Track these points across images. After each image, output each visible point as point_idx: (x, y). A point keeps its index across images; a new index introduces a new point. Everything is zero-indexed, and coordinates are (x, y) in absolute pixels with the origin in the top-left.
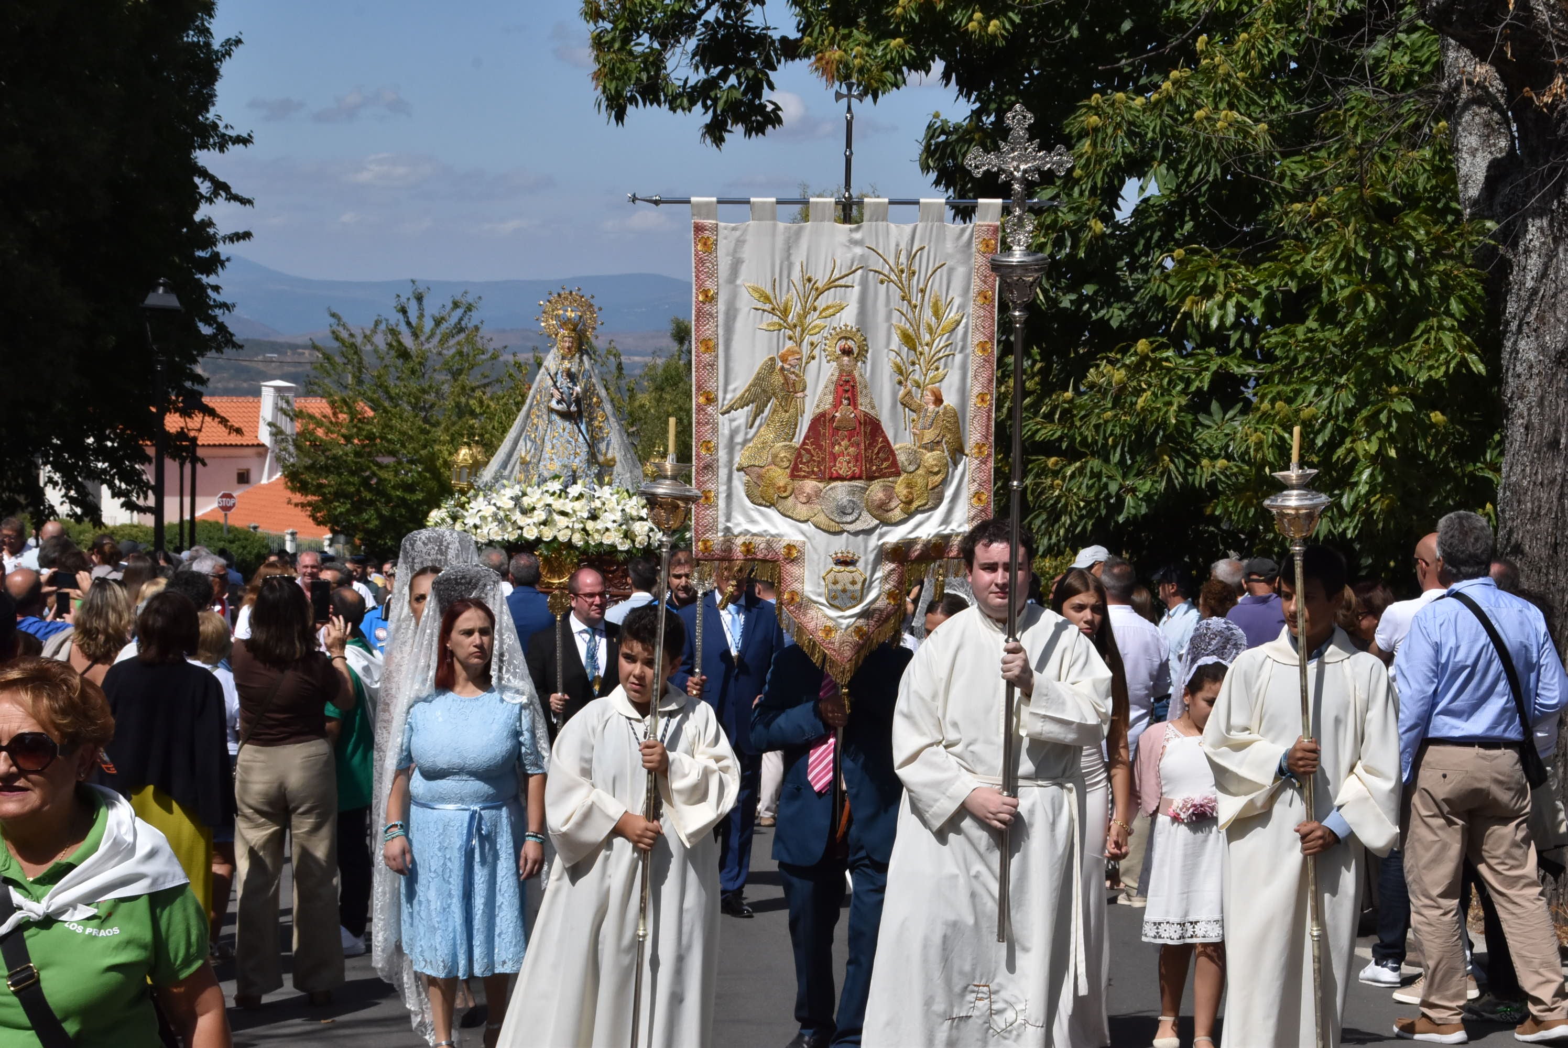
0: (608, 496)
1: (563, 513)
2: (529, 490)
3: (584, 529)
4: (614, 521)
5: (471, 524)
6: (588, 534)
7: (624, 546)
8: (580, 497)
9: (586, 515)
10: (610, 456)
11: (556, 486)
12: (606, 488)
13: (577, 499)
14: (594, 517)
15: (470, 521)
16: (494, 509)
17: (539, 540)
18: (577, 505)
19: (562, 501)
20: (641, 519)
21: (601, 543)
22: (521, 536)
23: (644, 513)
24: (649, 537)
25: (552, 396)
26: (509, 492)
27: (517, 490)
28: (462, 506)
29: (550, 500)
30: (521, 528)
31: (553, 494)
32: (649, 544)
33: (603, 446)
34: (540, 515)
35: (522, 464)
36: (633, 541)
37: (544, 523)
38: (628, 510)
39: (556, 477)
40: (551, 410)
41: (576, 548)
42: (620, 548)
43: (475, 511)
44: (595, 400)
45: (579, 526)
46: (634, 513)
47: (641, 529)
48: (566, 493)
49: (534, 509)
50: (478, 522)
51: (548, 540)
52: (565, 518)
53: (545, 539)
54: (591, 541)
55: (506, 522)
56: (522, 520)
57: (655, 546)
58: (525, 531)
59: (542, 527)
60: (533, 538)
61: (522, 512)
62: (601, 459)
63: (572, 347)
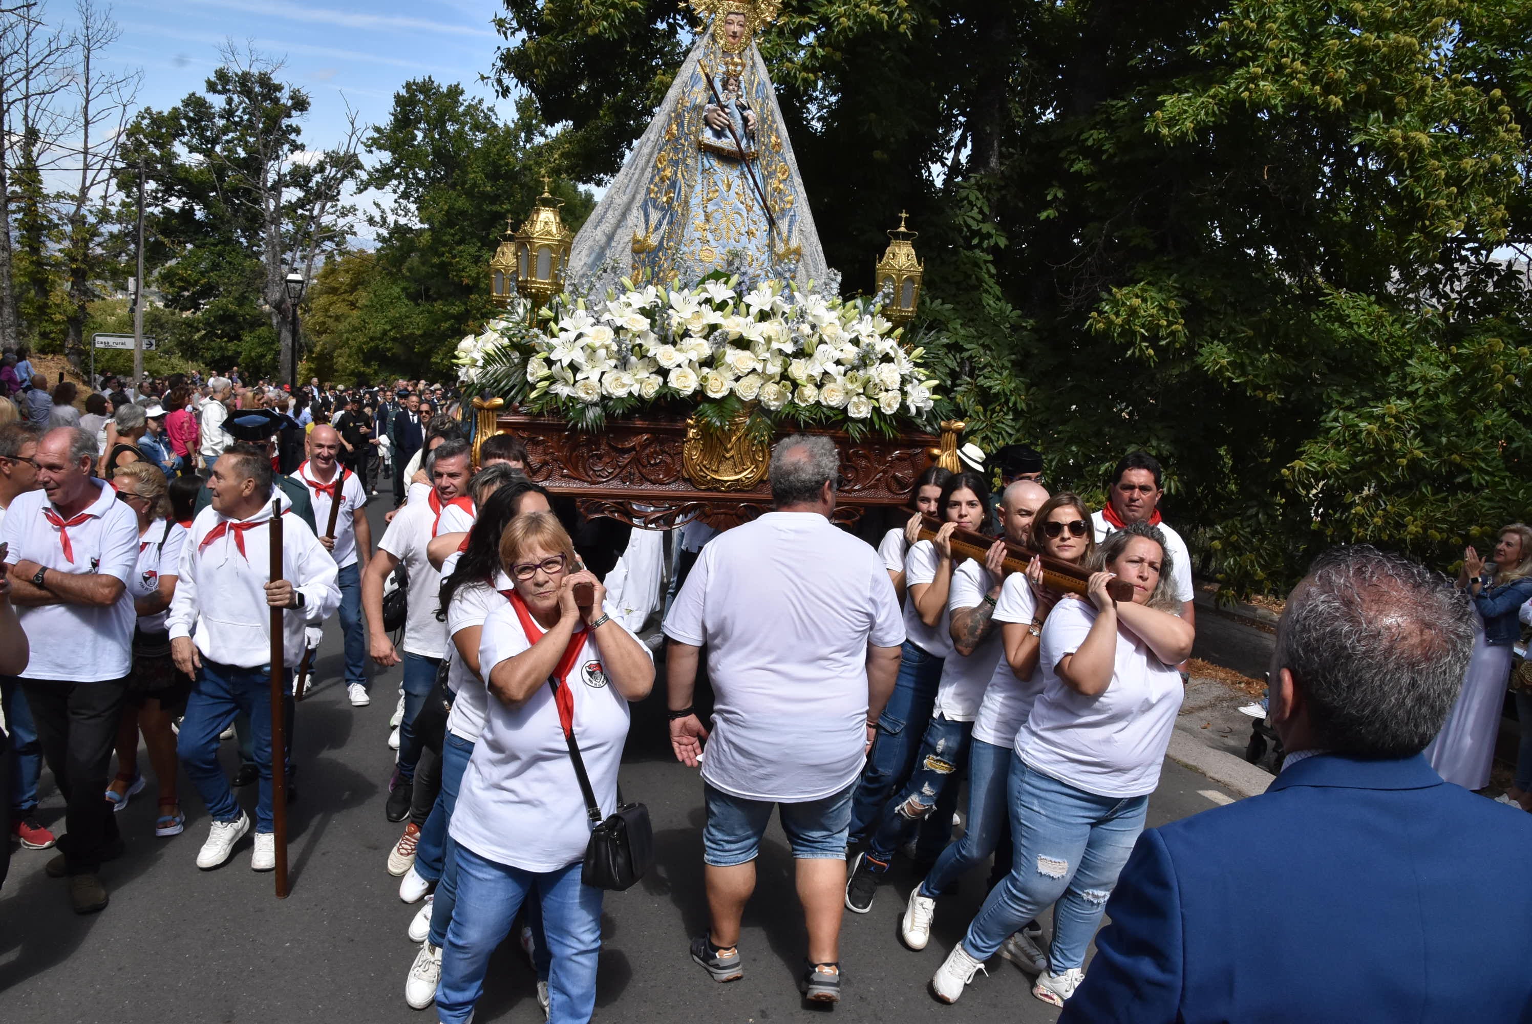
1: (742, 343)
2: (674, 298)
3: (784, 376)
4: (838, 362)
5: (566, 363)
6: (795, 385)
7: (861, 410)
8: (770, 313)
9: (789, 348)
10: (794, 243)
11: (720, 291)
13: (764, 316)
14: (801, 353)
15: (561, 359)
16: (608, 332)
17: (700, 395)
18: (770, 328)
19: (738, 319)
20: (887, 358)
21: (818, 403)
22: (665, 388)
23: (888, 346)
24: (904, 393)
25: (706, 122)
26: (634, 301)
27: (649, 296)
28: (544, 325)
29: (715, 317)
30: (664, 373)
31: (721, 306)
32: (904, 407)
33: (783, 226)
34: (700, 348)
35: (635, 252)
36: (876, 402)
37: (710, 362)
38: (861, 341)
39: (716, 276)
40: (701, 149)
41: (766, 412)
42: (853, 413)
43: (572, 335)
44: (773, 139)
45: (774, 368)
46: (874, 347)
47: (889, 378)
48: (745, 305)
49: (686, 334)
50: (579, 357)
51: (718, 396)
52: (747, 353)
53: (711, 395)
54: (796, 401)
55: (633, 359)
56: (666, 355)
57: (913, 410)
58: (672, 377)
59: (705, 370)
60: (689, 391)
61: (664, 340)
62: (780, 248)
63: (742, 34)
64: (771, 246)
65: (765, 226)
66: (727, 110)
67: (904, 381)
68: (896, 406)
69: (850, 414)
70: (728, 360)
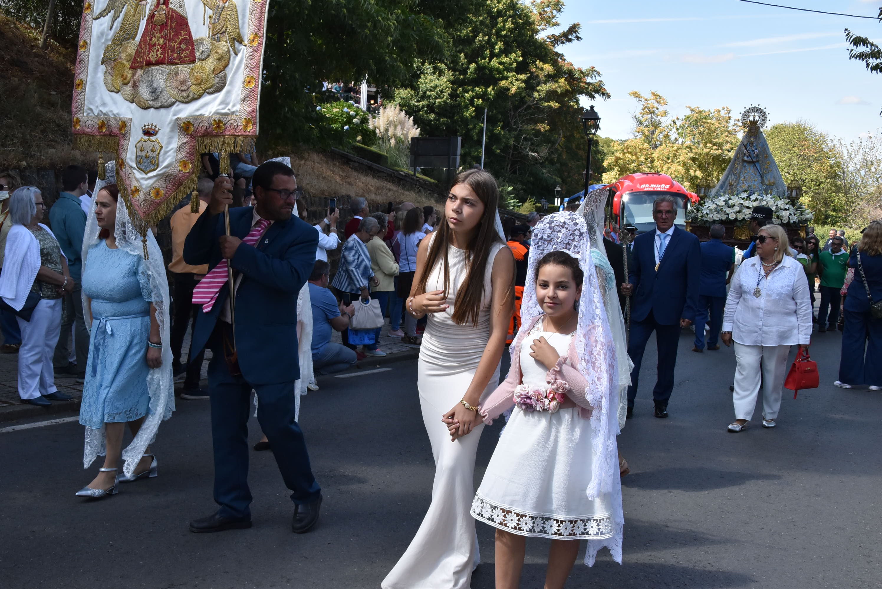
0: (769, 199)
8: (756, 200)
10: (772, 181)
11: (745, 195)
12: (769, 195)
15: (705, 212)
16: (715, 206)
17: (736, 219)
19: (747, 202)
20: (785, 209)
22: (728, 218)
25: (745, 154)
26: (723, 198)
27: (726, 197)
29: (742, 202)
30: (728, 214)
31: (744, 199)
32: (789, 221)
33: (768, 177)
34: (737, 208)
35: (730, 186)
36: (781, 220)
37: (739, 212)
38: (779, 206)
39: (745, 191)
40: (744, 161)
43: (707, 207)
44: (765, 155)
46: (782, 207)
47: (785, 214)
48: (750, 198)
49: (734, 205)
50: (708, 211)
52: (749, 210)
53: (739, 219)
55: (721, 212)
56: (729, 211)
57: (792, 221)
58: (730, 215)
60: (733, 219)
61: (729, 207)
62: (767, 182)
64: (762, 183)
65: (760, 178)
66: (749, 152)
67: (790, 214)
68: (787, 221)
70: (743, 211)
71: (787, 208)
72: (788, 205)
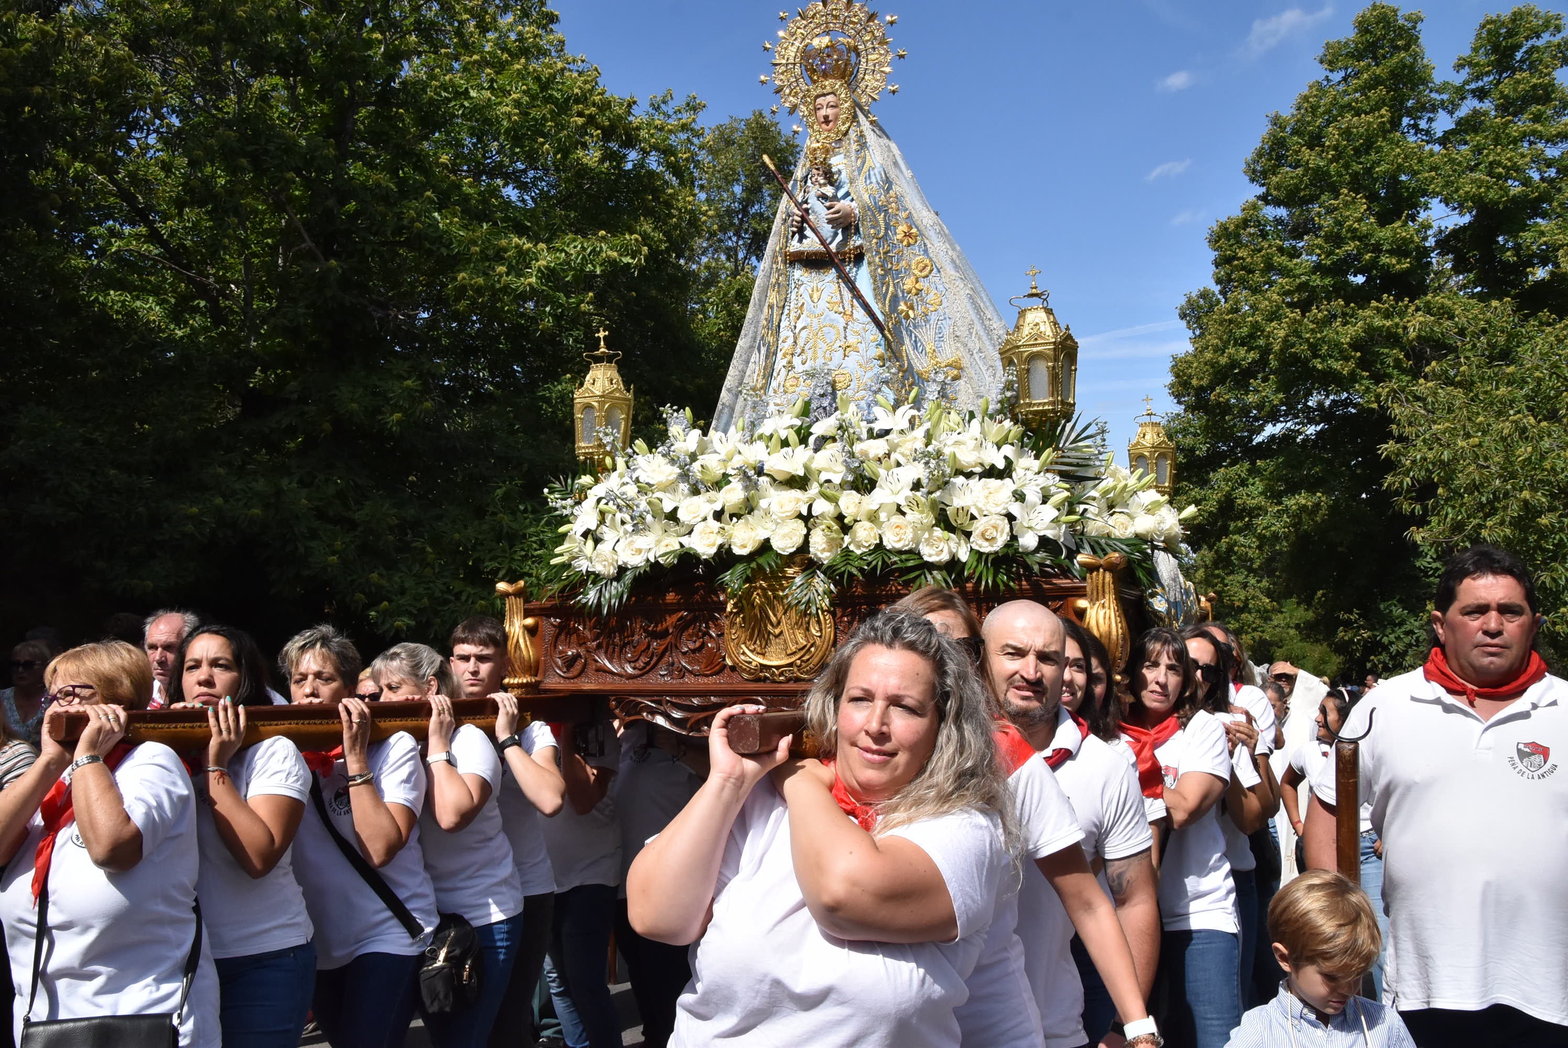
0: (903, 425)
1: (798, 482)
3: (838, 518)
4: (913, 487)
6: (846, 529)
9: (842, 480)
10: (949, 353)
14: (862, 483)
17: (726, 554)
20: (991, 472)
21: (880, 546)
22: (683, 549)
23: (996, 456)
24: (1011, 518)
25: (792, 225)
30: (688, 531)
32: (1014, 539)
33: (927, 336)
34: (733, 494)
36: (965, 536)
37: (743, 511)
38: (954, 454)
40: (791, 259)
42: (930, 554)
44: (902, 228)
46: (972, 460)
47: (988, 498)
49: (721, 479)
51: (744, 552)
52: (796, 493)
53: (737, 551)
54: (852, 548)
55: (649, 518)
56: (693, 509)
57: (1029, 541)
58: (694, 536)
59: (735, 519)
60: (713, 551)
61: (695, 490)
63: (836, 118)
65: (873, 335)
66: (805, 206)
68: (1002, 539)
69: (926, 558)
70: (763, 504)
71: (1001, 465)
72: (1008, 450)
